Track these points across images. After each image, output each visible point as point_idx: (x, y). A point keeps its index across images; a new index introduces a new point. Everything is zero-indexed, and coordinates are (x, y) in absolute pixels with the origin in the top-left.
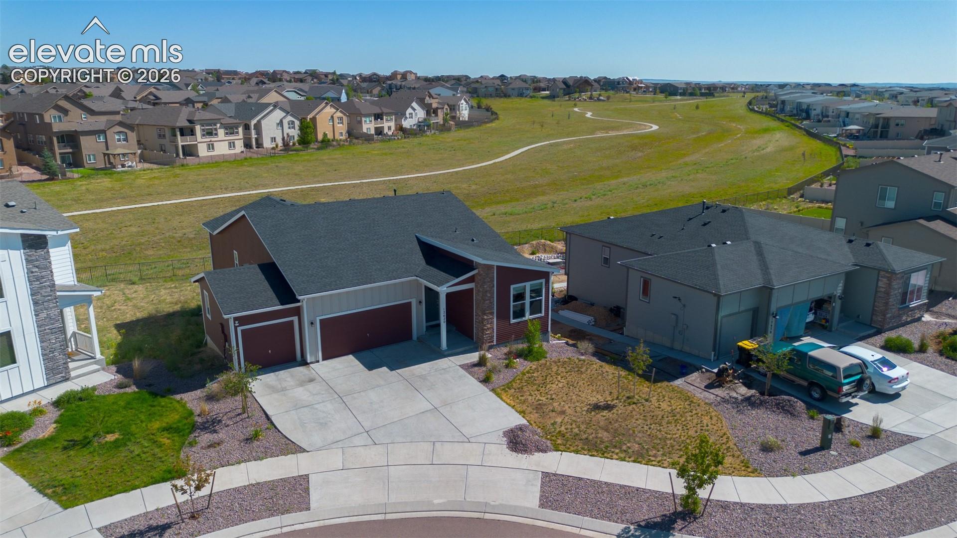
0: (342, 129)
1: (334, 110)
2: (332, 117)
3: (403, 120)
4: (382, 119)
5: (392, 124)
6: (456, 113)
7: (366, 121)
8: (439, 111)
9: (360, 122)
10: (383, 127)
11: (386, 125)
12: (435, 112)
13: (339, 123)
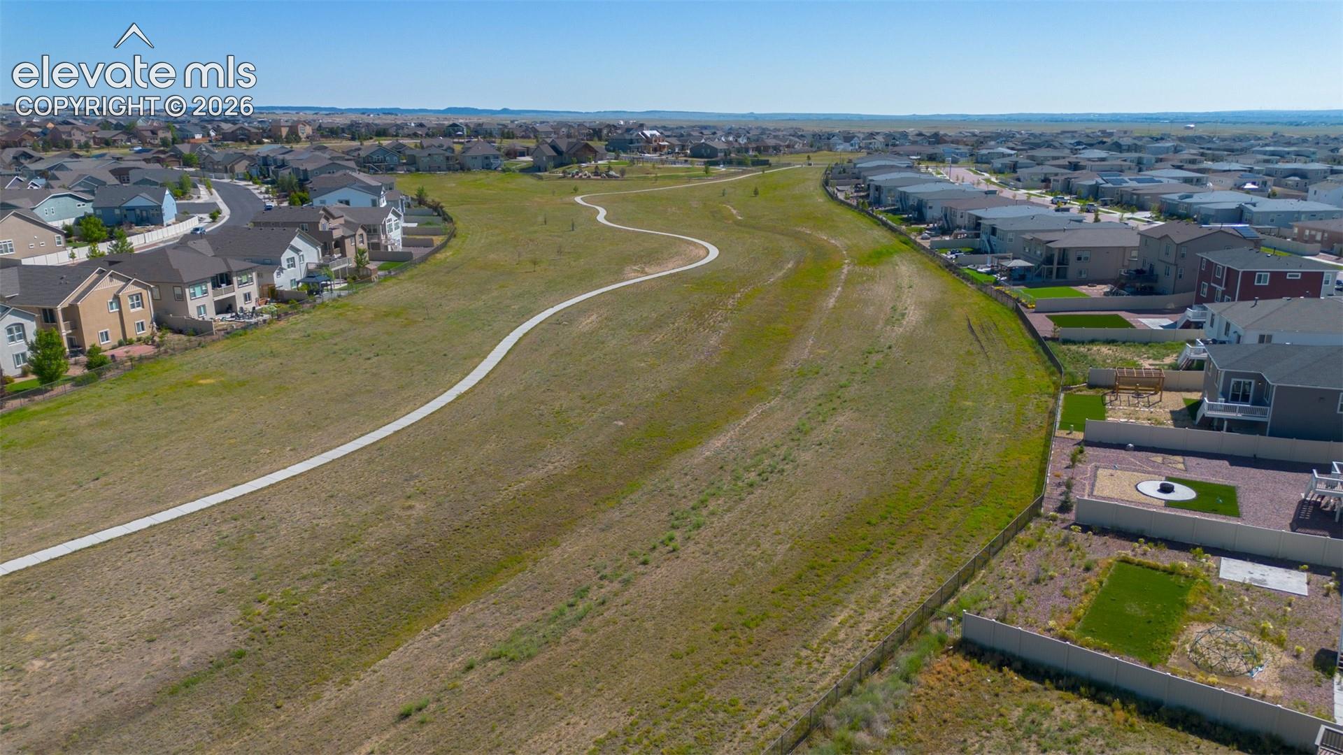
0: (140, 316)
1: (118, 284)
2: (116, 298)
3: (275, 274)
4: (229, 282)
5: (253, 289)
6: (379, 238)
7: (194, 294)
8: (347, 241)
9: (182, 297)
10: (234, 296)
11: (238, 292)
12: (340, 244)
13: (133, 306)
